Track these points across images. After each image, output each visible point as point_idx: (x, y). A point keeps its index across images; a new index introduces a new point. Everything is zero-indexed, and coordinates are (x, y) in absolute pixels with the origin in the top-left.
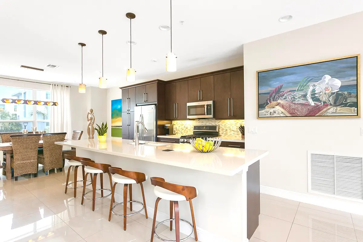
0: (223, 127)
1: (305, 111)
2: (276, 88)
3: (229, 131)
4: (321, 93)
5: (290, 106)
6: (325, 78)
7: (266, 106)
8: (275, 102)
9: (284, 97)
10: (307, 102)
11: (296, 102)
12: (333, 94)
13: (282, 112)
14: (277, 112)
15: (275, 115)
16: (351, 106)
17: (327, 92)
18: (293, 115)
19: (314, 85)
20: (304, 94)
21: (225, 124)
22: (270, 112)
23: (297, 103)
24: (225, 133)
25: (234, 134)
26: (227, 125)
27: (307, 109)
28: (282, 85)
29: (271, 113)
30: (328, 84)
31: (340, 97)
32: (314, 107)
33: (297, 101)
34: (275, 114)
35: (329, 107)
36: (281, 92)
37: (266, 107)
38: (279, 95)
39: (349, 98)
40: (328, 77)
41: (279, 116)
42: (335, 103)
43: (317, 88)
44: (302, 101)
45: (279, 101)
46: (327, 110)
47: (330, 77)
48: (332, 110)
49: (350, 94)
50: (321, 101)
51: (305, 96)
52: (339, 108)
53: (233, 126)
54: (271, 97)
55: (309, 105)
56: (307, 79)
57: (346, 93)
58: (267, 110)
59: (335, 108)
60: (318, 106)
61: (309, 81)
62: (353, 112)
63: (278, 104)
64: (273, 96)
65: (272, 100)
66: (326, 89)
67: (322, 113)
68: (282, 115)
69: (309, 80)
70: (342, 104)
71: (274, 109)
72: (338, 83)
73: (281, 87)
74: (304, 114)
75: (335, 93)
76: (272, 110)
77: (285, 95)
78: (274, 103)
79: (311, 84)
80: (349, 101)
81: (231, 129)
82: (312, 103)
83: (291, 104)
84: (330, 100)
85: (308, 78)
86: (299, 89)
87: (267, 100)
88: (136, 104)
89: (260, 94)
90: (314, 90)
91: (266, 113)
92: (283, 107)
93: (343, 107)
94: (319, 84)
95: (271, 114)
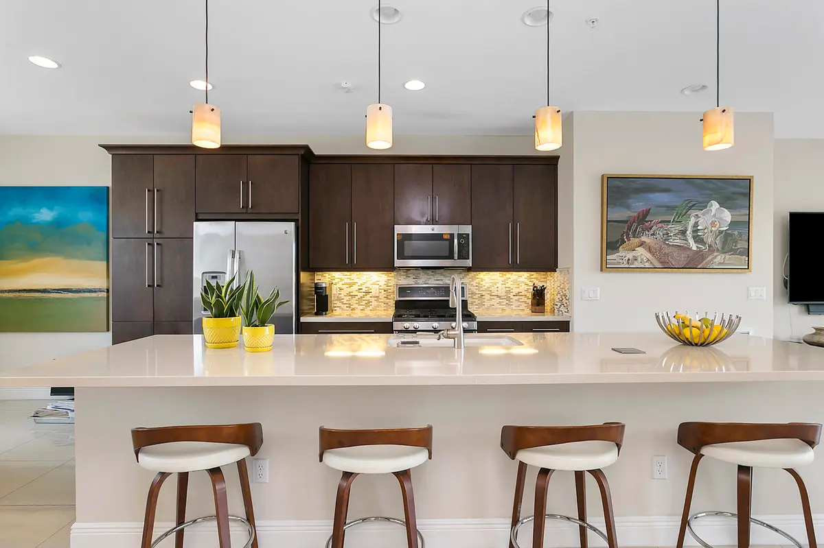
0: (474, 289)
1: (683, 259)
2: (639, 213)
3: (488, 297)
4: (706, 231)
5: (661, 249)
6: (712, 206)
7: (620, 246)
8: (637, 240)
9: (652, 232)
10: (686, 244)
11: (671, 242)
12: (721, 232)
13: (649, 260)
14: (639, 259)
15: (636, 264)
16: (741, 254)
17: (713, 229)
18: (666, 266)
19: (697, 215)
20: (682, 229)
21: (477, 281)
22: (627, 258)
23: (671, 244)
24: (477, 302)
25: (499, 303)
26: (483, 283)
27: (686, 256)
28: (650, 210)
29: (629, 259)
30: (715, 215)
31: (729, 238)
32: (697, 252)
33: (671, 240)
34: (635, 262)
35: (716, 254)
36: (647, 222)
37: (620, 249)
38: (644, 226)
39: (740, 242)
40: (715, 205)
41: (643, 266)
42: (723, 248)
43: (701, 220)
44: (678, 242)
45: (644, 239)
46: (712, 260)
47: (718, 206)
48: (719, 258)
49: (740, 234)
50: (706, 244)
51: (684, 232)
52: (727, 257)
53: (498, 285)
54: (629, 229)
55: (690, 249)
56: (687, 204)
57: (736, 233)
58: (623, 254)
59: (723, 256)
60: (702, 251)
61: (690, 208)
62: (743, 262)
63: (642, 244)
64: (633, 228)
65: (631, 235)
66: (713, 224)
67: (707, 263)
68: (647, 265)
69: (689, 205)
70: (731, 250)
71: (634, 253)
72: (727, 216)
73: (648, 211)
74: (682, 264)
75: (723, 231)
76: (630, 255)
77: (654, 228)
78: (635, 241)
79: (693, 213)
80: (739, 247)
81: (493, 294)
82: (694, 247)
83: (663, 246)
84: (717, 242)
85: (689, 203)
86: (676, 219)
87: (622, 235)
88: (196, 214)
89: (610, 221)
90: (696, 225)
91: (621, 261)
92: (650, 250)
93: (733, 254)
94: (704, 214)
95: (630, 261)
